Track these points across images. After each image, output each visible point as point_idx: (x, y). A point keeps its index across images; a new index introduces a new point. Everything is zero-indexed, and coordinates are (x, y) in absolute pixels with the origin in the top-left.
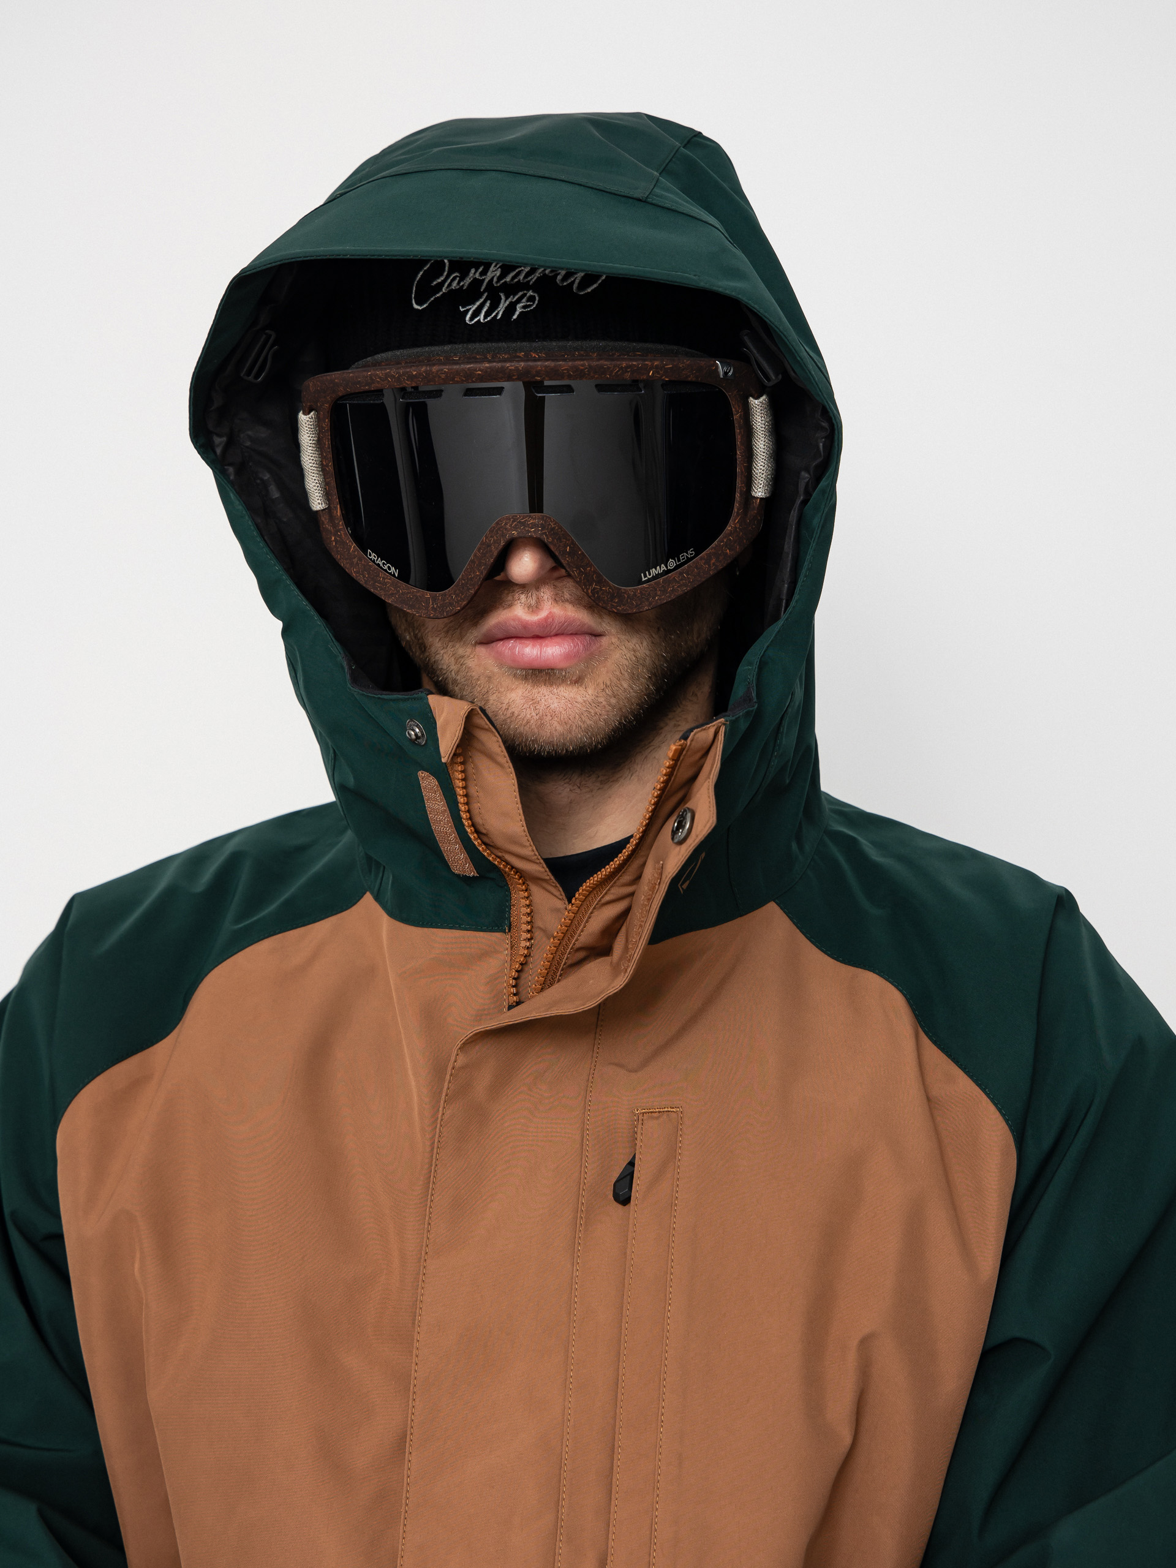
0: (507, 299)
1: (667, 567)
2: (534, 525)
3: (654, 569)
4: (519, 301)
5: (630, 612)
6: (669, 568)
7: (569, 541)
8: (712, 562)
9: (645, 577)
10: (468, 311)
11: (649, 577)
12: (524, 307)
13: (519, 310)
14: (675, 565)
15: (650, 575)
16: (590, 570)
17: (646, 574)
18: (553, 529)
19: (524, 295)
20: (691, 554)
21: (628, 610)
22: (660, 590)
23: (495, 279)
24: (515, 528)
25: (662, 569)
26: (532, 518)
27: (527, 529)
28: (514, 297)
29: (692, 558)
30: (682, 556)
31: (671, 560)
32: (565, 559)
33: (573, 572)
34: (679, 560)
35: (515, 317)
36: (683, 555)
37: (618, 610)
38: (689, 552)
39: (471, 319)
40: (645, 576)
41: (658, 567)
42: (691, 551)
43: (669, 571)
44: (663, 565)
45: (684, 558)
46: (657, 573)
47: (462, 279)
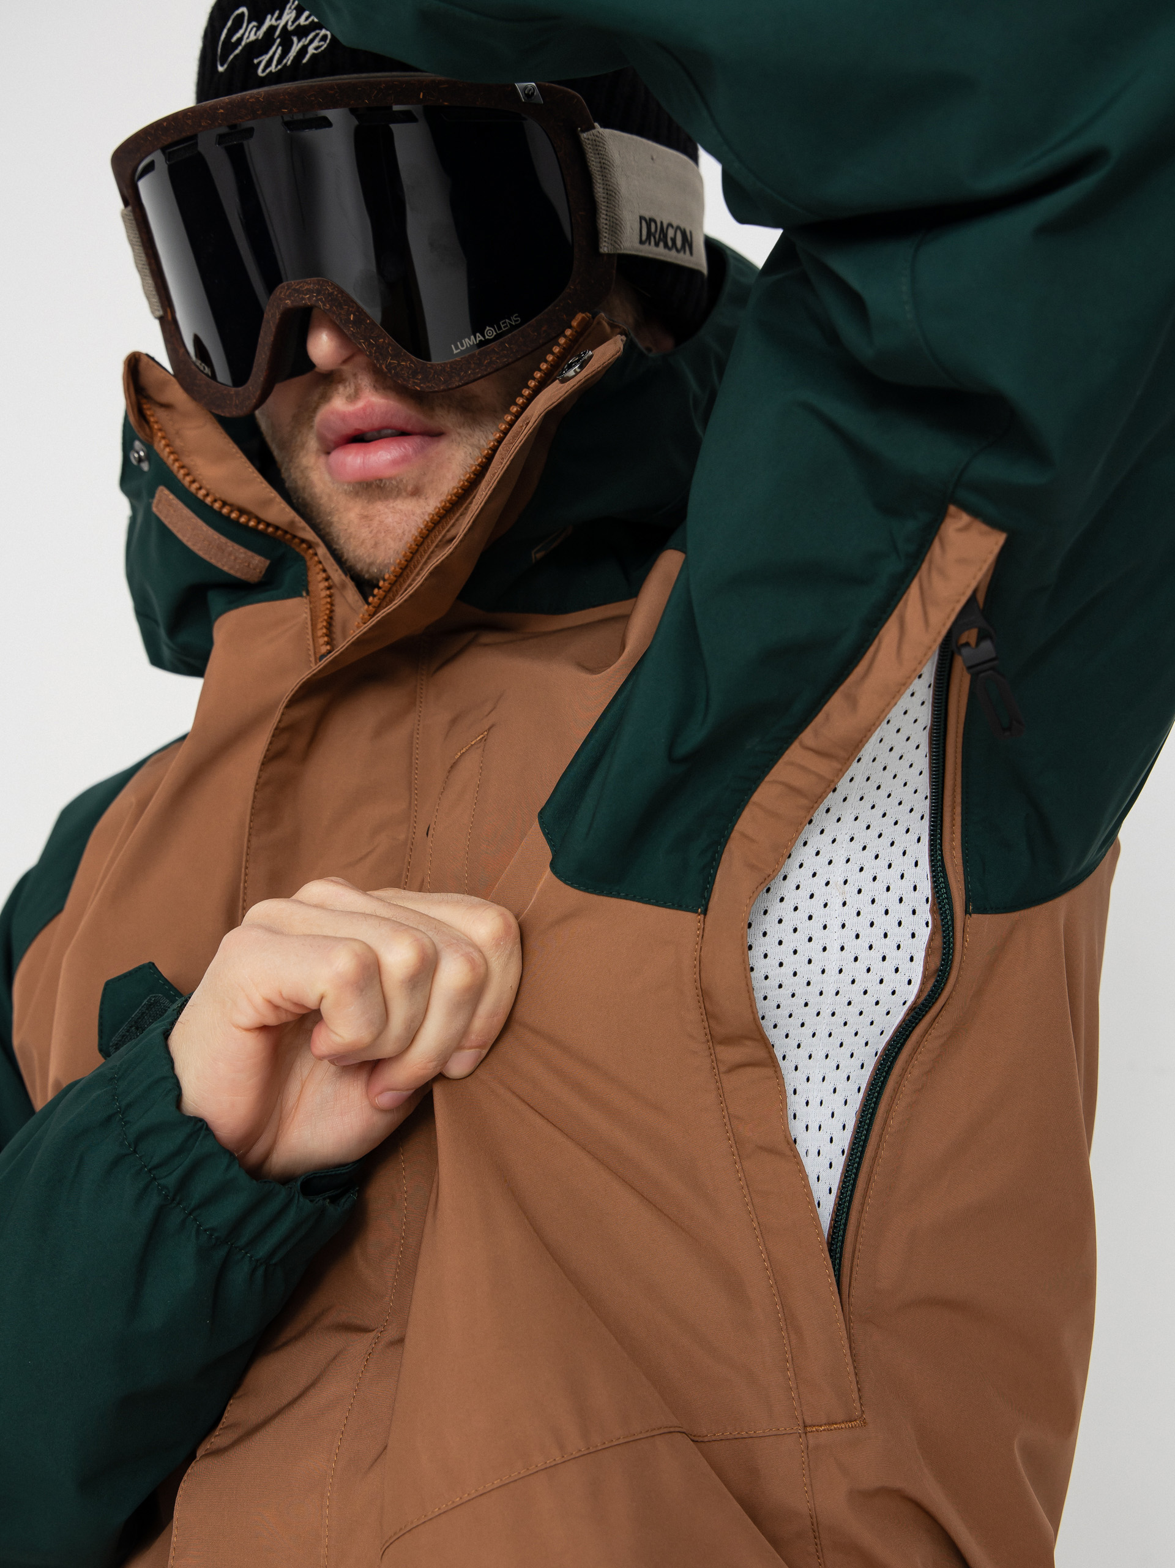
0: (299, 41)
1: (484, 337)
2: (309, 291)
3: (467, 340)
4: (312, 41)
5: (436, 389)
6: (487, 337)
7: (353, 307)
8: (543, 329)
9: (456, 350)
10: (260, 62)
11: (462, 349)
12: (317, 48)
13: (311, 50)
14: (495, 333)
15: (462, 346)
16: (384, 341)
17: (457, 345)
18: (331, 294)
19: (317, 35)
20: (515, 321)
21: (434, 388)
22: (474, 363)
23: (290, 23)
24: (289, 297)
25: (478, 339)
26: (307, 283)
27: (301, 296)
28: (306, 39)
29: (517, 326)
30: (503, 324)
31: (488, 328)
32: (349, 330)
33: (360, 344)
34: (500, 328)
35: (305, 61)
36: (505, 322)
37: (421, 387)
38: (513, 318)
39: (264, 71)
40: (457, 348)
41: (472, 337)
42: (516, 317)
43: (487, 342)
44: (478, 334)
45: (507, 326)
46: (471, 343)
47: (258, 28)
